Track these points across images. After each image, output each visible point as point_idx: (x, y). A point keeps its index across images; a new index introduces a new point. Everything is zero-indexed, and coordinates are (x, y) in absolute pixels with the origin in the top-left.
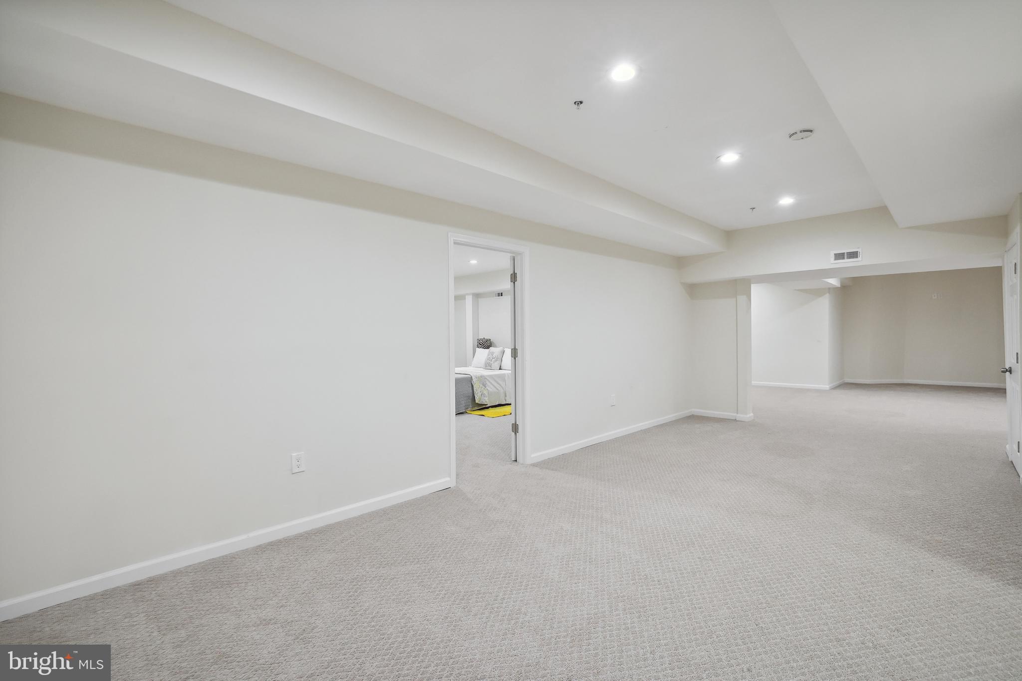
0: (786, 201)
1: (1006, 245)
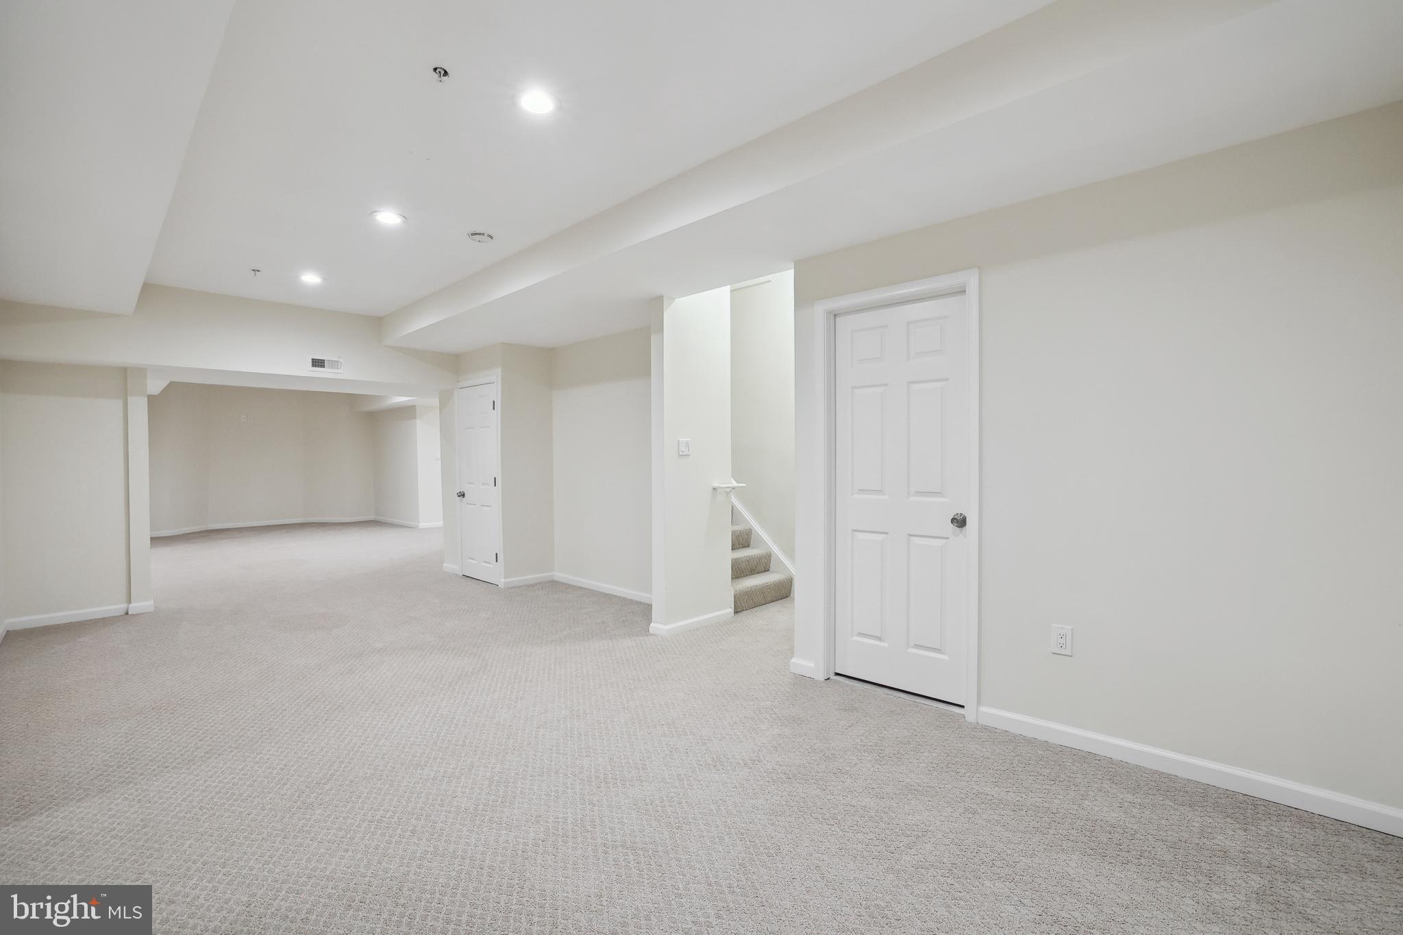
0: (311, 278)
1: (458, 382)
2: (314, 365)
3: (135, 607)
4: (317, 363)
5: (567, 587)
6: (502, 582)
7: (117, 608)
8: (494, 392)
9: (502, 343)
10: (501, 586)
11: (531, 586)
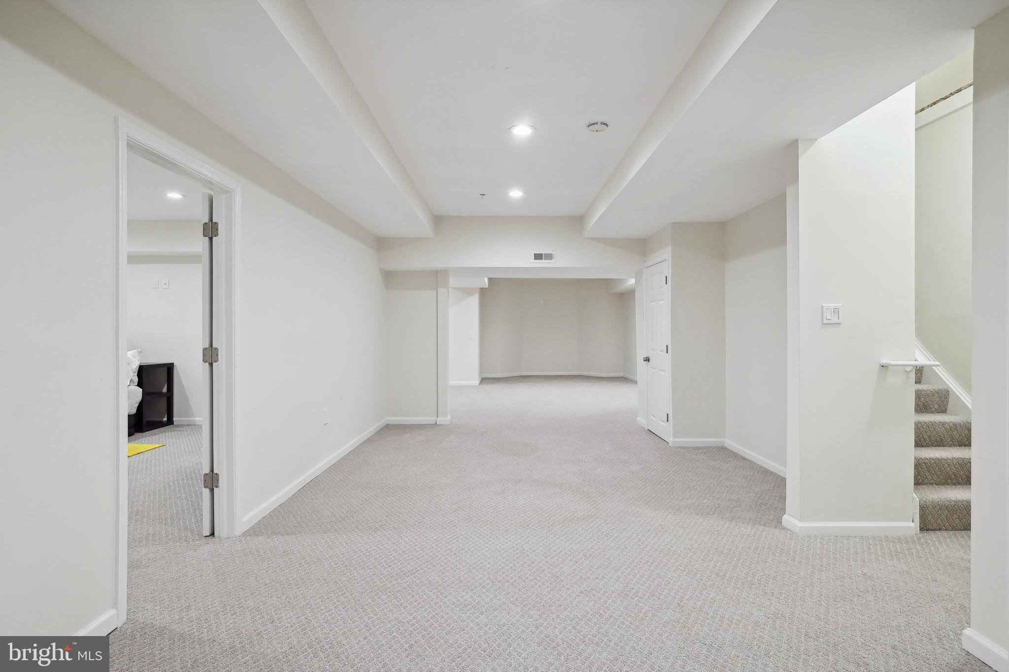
0: (516, 194)
1: (645, 262)
2: (535, 259)
3: (441, 420)
4: (538, 257)
5: (734, 455)
6: (671, 440)
7: (430, 419)
8: (666, 269)
9: (672, 223)
10: (670, 444)
11: (697, 449)
